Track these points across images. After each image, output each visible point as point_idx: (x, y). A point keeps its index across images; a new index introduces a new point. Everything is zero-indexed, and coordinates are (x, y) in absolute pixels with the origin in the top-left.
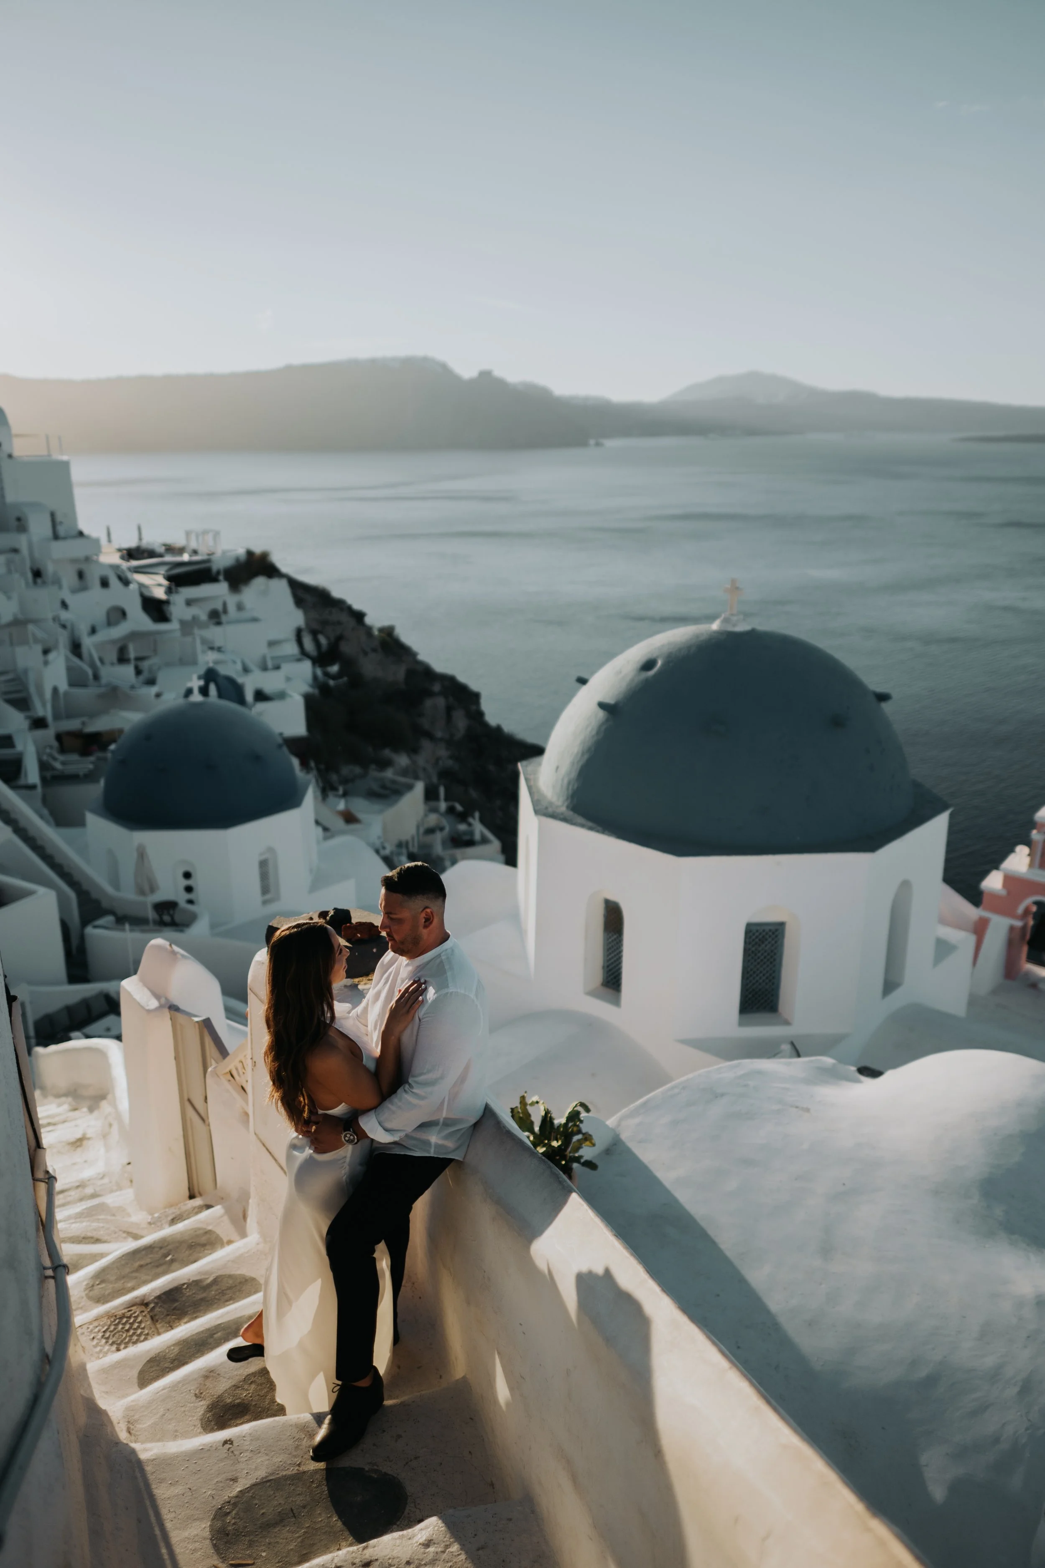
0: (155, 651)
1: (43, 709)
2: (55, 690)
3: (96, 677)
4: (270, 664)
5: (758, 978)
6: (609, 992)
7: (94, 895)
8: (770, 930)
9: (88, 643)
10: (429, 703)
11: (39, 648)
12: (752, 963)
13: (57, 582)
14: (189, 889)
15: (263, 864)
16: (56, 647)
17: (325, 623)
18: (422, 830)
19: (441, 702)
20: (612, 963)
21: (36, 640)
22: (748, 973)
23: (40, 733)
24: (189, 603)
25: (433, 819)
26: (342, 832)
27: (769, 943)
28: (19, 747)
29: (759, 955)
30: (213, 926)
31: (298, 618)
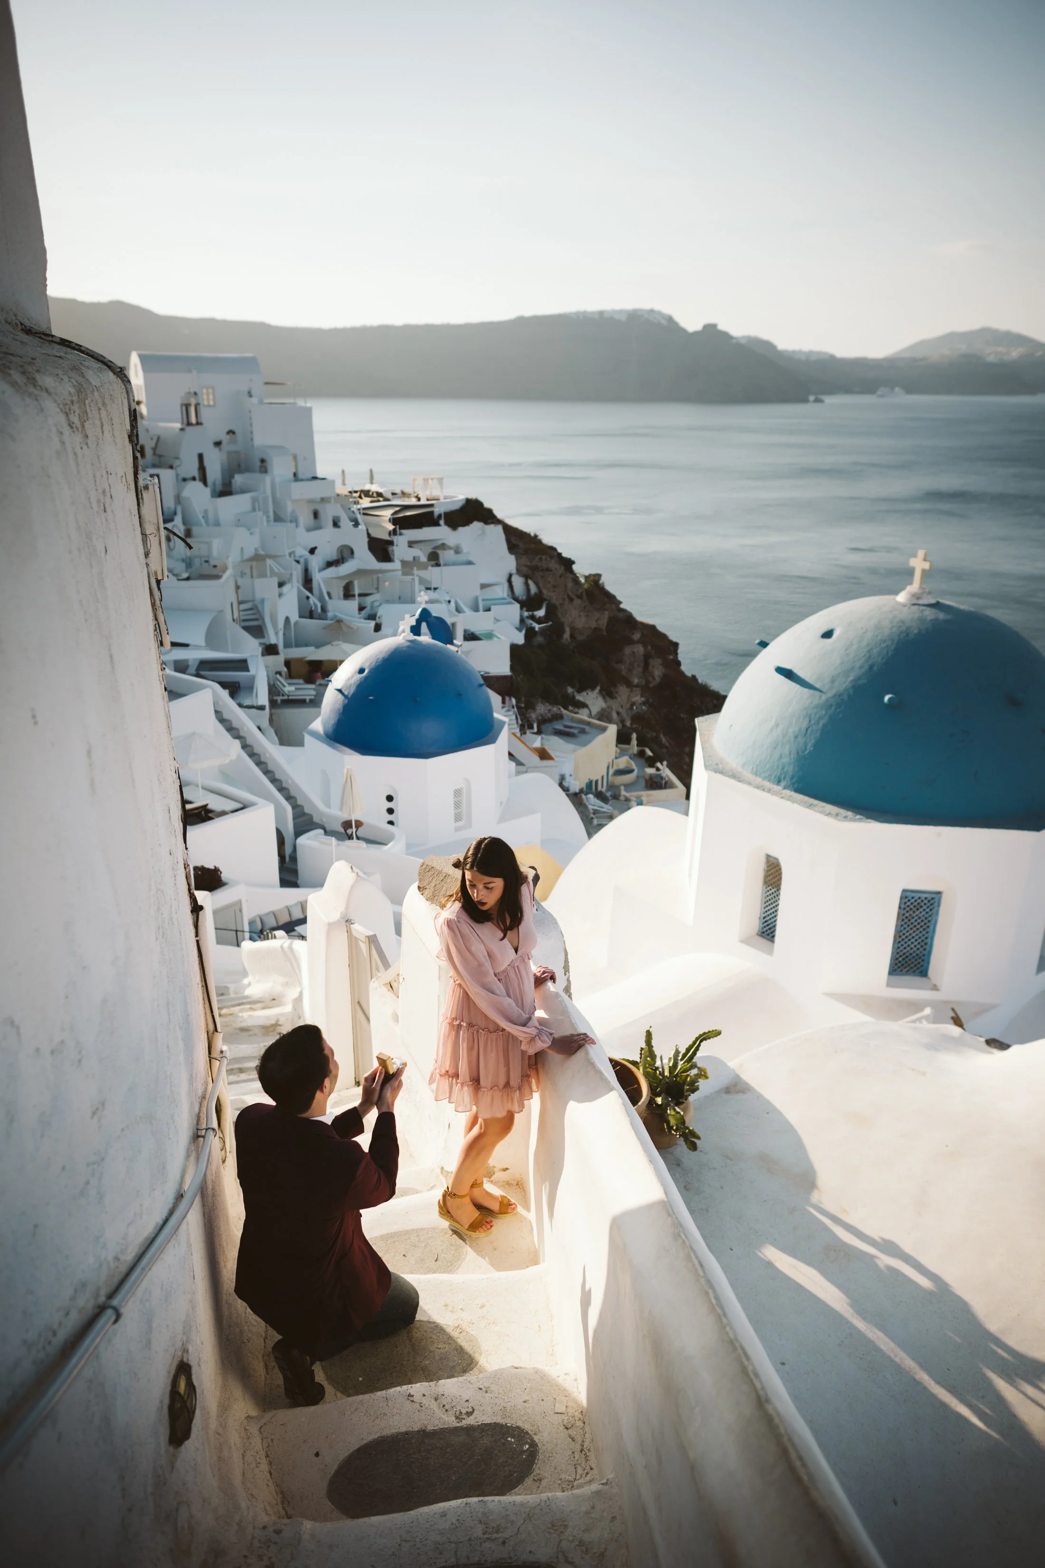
0: (377, 589)
1: (274, 637)
2: (287, 620)
3: (324, 609)
4: (481, 605)
5: (909, 943)
6: (763, 942)
7: (307, 810)
8: (926, 898)
9: (318, 577)
10: (628, 650)
11: (275, 581)
12: (905, 928)
13: (295, 520)
14: (390, 811)
15: (458, 793)
16: (290, 580)
17: (535, 569)
18: (611, 772)
19: (640, 649)
20: (768, 915)
21: (273, 573)
22: (900, 937)
23: (271, 658)
24: (411, 544)
25: (623, 762)
26: (535, 769)
27: (924, 910)
28: (252, 671)
29: (913, 920)
30: (409, 846)
31: (510, 563)
